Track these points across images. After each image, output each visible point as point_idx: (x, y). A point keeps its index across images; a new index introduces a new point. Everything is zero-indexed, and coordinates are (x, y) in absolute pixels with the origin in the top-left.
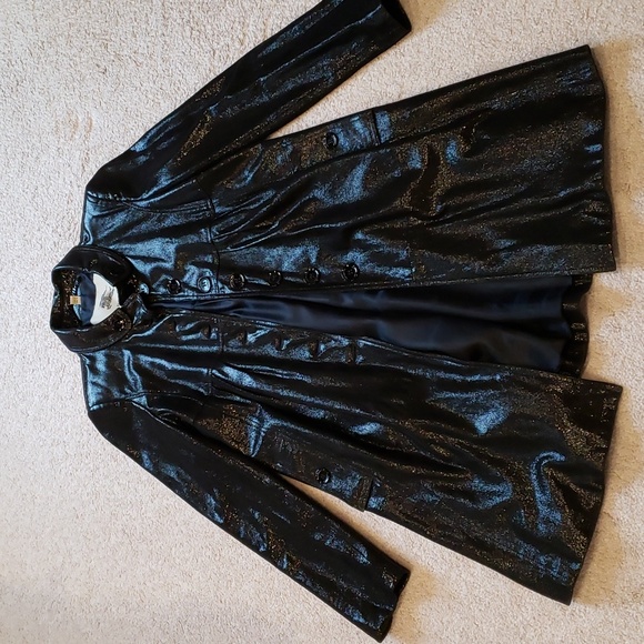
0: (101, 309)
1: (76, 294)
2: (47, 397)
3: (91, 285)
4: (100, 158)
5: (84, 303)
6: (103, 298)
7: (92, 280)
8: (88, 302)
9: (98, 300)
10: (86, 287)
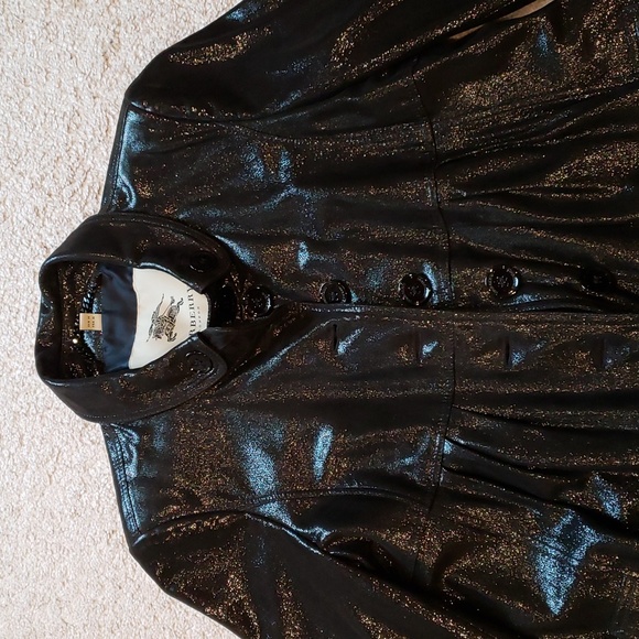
0: (152, 339)
1: (90, 311)
2: (16, 511)
3: (124, 294)
4: (147, 40)
5: (109, 328)
6: (157, 319)
7: (129, 283)
8: (120, 324)
9: (144, 323)
10: (114, 297)
